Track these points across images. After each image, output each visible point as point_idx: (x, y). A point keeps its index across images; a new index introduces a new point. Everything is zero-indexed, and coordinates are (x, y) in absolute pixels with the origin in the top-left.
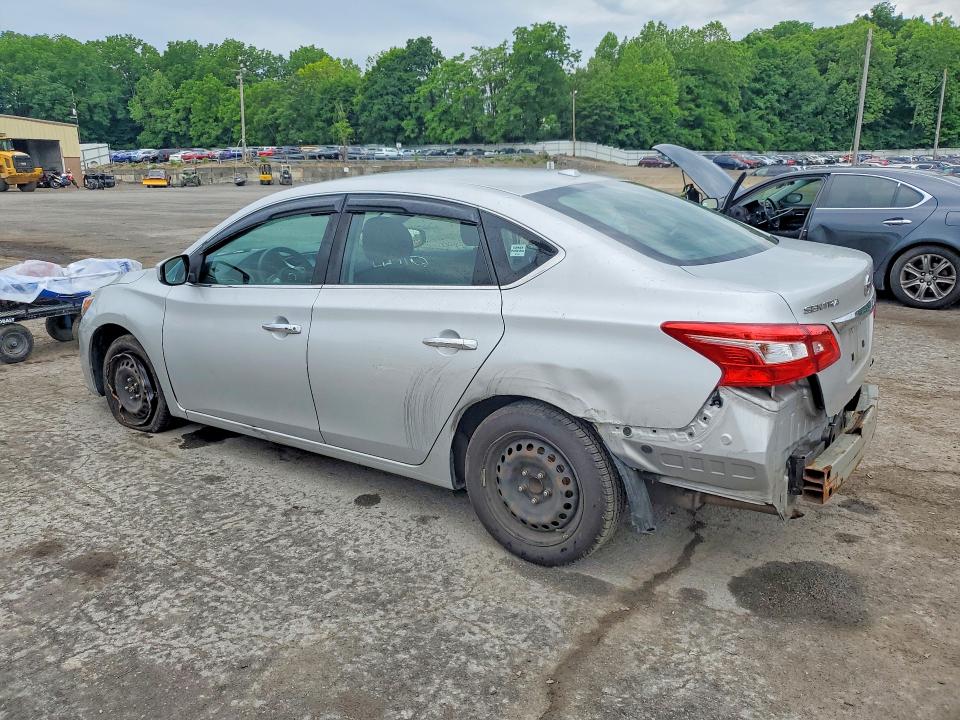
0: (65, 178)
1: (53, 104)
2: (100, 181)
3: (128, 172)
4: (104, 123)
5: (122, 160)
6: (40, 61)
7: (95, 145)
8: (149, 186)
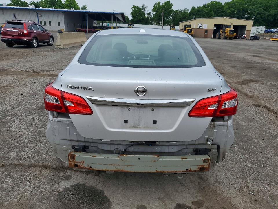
0: (244, 36)
1: (257, 15)
2: (256, 38)
3: (268, 36)
4: (271, 20)
5: (269, 32)
6: (258, 2)
7: (261, 27)
8: (272, 41)
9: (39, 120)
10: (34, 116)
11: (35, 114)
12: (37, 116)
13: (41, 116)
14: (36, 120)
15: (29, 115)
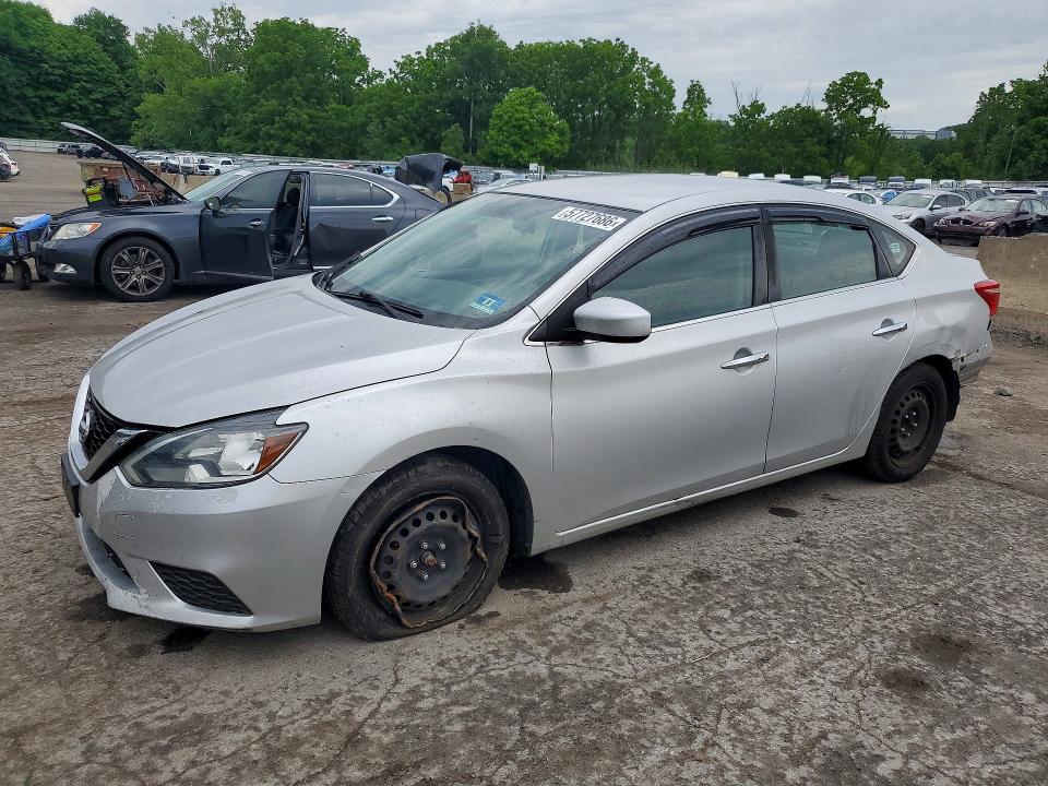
9: (977, 581)
10: (996, 613)
11: (991, 625)
12: (983, 607)
13: (963, 598)
14: (989, 586)
15: (1020, 628)
